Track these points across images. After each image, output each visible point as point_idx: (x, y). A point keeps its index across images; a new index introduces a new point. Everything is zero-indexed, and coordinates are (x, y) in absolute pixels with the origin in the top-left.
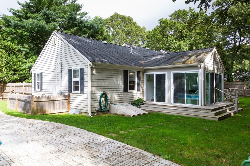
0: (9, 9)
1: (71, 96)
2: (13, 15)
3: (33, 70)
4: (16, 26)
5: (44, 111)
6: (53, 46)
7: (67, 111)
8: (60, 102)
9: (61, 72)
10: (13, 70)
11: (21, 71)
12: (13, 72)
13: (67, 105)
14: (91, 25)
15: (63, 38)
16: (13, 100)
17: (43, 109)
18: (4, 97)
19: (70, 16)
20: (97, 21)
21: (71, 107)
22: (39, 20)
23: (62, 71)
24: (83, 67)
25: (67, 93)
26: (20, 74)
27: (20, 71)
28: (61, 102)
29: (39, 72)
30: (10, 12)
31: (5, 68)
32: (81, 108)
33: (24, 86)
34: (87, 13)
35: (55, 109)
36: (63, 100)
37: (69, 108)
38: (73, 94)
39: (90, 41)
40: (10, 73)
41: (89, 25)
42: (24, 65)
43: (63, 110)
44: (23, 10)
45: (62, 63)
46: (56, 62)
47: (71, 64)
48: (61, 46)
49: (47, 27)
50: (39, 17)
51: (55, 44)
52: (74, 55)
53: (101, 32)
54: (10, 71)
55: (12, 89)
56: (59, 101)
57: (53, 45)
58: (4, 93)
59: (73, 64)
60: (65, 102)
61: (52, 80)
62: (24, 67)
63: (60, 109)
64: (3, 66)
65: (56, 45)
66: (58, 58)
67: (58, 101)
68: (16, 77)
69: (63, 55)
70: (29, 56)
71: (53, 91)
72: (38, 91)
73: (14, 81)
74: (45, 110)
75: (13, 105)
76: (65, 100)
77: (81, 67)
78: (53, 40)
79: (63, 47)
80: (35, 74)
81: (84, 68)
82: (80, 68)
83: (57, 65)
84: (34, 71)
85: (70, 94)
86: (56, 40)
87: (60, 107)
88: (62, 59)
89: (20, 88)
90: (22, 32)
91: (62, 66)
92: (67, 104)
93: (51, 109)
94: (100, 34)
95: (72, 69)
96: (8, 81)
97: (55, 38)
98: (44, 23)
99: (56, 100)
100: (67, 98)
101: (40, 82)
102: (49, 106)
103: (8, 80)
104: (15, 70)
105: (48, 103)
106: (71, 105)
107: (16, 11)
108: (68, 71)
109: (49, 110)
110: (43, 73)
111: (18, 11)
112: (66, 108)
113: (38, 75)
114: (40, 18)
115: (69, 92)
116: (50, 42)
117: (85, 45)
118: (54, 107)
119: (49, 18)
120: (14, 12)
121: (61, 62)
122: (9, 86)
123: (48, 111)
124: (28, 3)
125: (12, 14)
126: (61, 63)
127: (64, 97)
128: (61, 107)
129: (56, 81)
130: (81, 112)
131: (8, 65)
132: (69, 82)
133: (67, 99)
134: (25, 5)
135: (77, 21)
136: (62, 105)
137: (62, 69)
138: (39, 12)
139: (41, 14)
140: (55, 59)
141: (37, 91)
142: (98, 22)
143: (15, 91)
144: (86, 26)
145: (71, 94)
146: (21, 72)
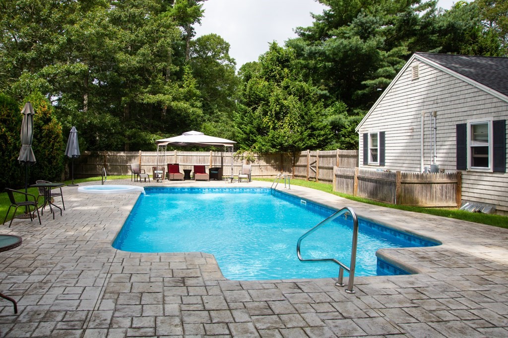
0: (295, 29)
1: (464, 177)
2: (299, 37)
3: (362, 127)
4: (312, 55)
5: (416, 201)
6: (411, 82)
7: (455, 205)
8: (442, 187)
9: (435, 130)
10: (309, 128)
11: (321, 129)
12: (309, 131)
13: (454, 195)
14: (449, 25)
15: (439, 64)
16: (346, 178)
17: (414, 197)
18: (296, 174)
19: (405, 18)
20: (464, 14)
21: (463, 198)
22: (349, 38)
23: (438, 128)
24: (502, 118)
25: (452, 169)
26: (319, 135)
27: (319, 130)
28: (444, 188)
29: (377, 131)
30: (295, 33)
31: (299, 125)
32: (496, 202)
33: (338, 156)
34: (437, 3)
35: (433, 200)
36: (448, 184)
37: (458, 200)
38: (470, 173)
39: (490, 62)
40: (306, 133)
41: (443, 26)
42: (324, 120)
43: (447, 202)
44: (316, 25)
45: (438, 113)
46: (422, 111)
47: (465, 114)
48: (434, 79)
49: (364, 47)
50: (348, 32)
51: (417, 78)
52: (472, 95)
53: (471, 36)
54: (306, 130)
55: (311, 160)
56: (441, 185)
57: (413, 80)
58: (295, 166)
59: (469, 113)
60: (452, 187)
61: (411, 144)
62: (325, 123)
63: (442, 199)
64: (296, 123)
65: (420, 80)
66: (425, 104)
67: (439, 185)
68: (313, 141)
69: (439, 97)
70: (329, 102)
71: (411, 165)
72: (374, 166)
73: (312, 148)
74: (418, 198)
75: (345, 186)
76: (452, 184)
77: (496, 119)
78: (413, 70)
79: (438, 82)
80: (365, 136)
81: (505, 120)
82: (493, 121)
83: (422, 118)
84: (362, 130)
85: (461, 173)
86: (420, 69)
87: (442, 197)
88: (436, 105)
89: (328, 158)
90: (316, 63)
91: (438, 117)
92: (454, 192)
93: (426, 199)
94: (468, 40)
95: (466, 124)
96: (303, 147)
97: (417, 66)
98: (361, 41)
99: (435, 183)
100: (455, 181)
101: (378, 148)
102: (423, 193)
103: (303, 145)
104: (313, 129)
105: (422, 187)
106: (463, 194)
107: (305, 30)
108: (455, 127)
109: (424, 201)
110: (386, 133)
111: (309, 29)
112: (453, 199)
113: (374, 136)
114: (351, 34)
115: (458, 169)
116: (403, 75)
117: (488, 72)
118: (432, 196)
119: (366, 30)
120: (302, 31)
121: (435, 110)
122: (306, 156)
123: (422, 202)
124: (328, 12)
125: (299, 35)
126: (436, 112)
127: (450, 179)
128: (444, 197)
129: (422, 148)
130: (496, 210)
131: (303, 121)
132: (458, 149)
133: (456, 183)
134: (323, 17)
135: (419, 25)
136: (446, 193)
137: (437, 125)
138: (349, 23)
139: (352, 26)
140: (418, 105)
141: (370, 165)
142: (467, 17)
143: (319, 163)
144: (438, 29)
145: (463, 172)
146: (322, 132)
